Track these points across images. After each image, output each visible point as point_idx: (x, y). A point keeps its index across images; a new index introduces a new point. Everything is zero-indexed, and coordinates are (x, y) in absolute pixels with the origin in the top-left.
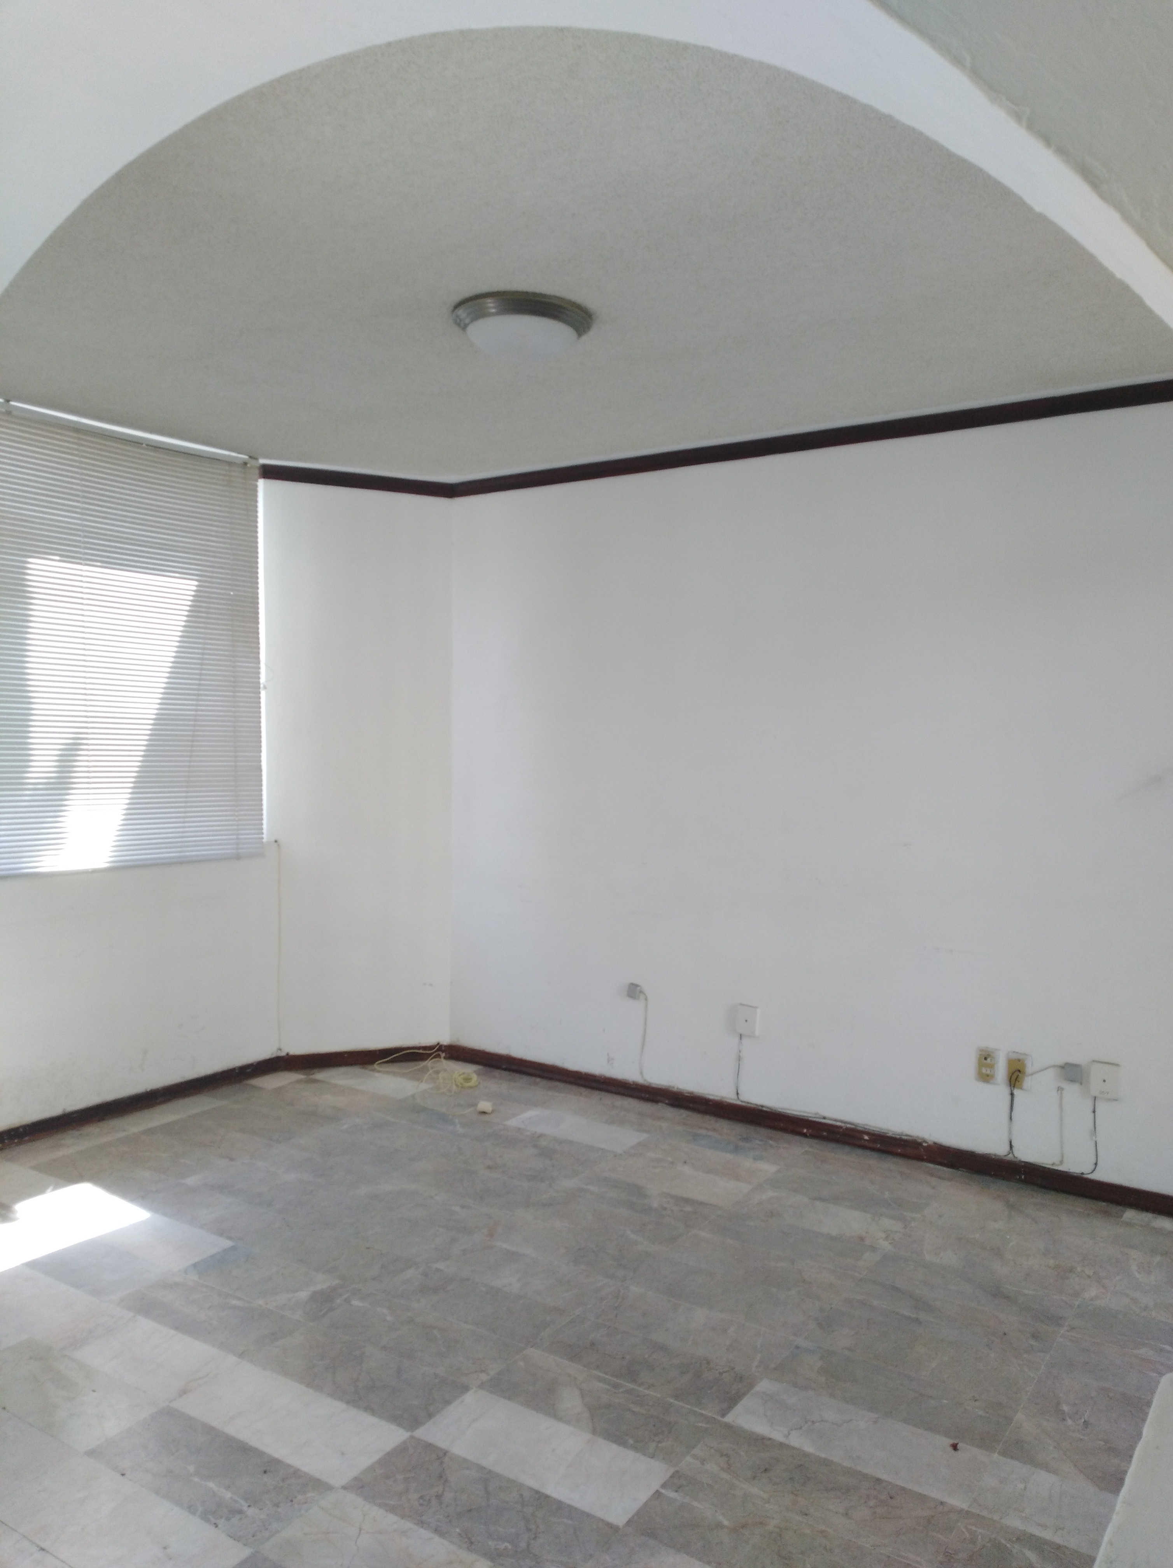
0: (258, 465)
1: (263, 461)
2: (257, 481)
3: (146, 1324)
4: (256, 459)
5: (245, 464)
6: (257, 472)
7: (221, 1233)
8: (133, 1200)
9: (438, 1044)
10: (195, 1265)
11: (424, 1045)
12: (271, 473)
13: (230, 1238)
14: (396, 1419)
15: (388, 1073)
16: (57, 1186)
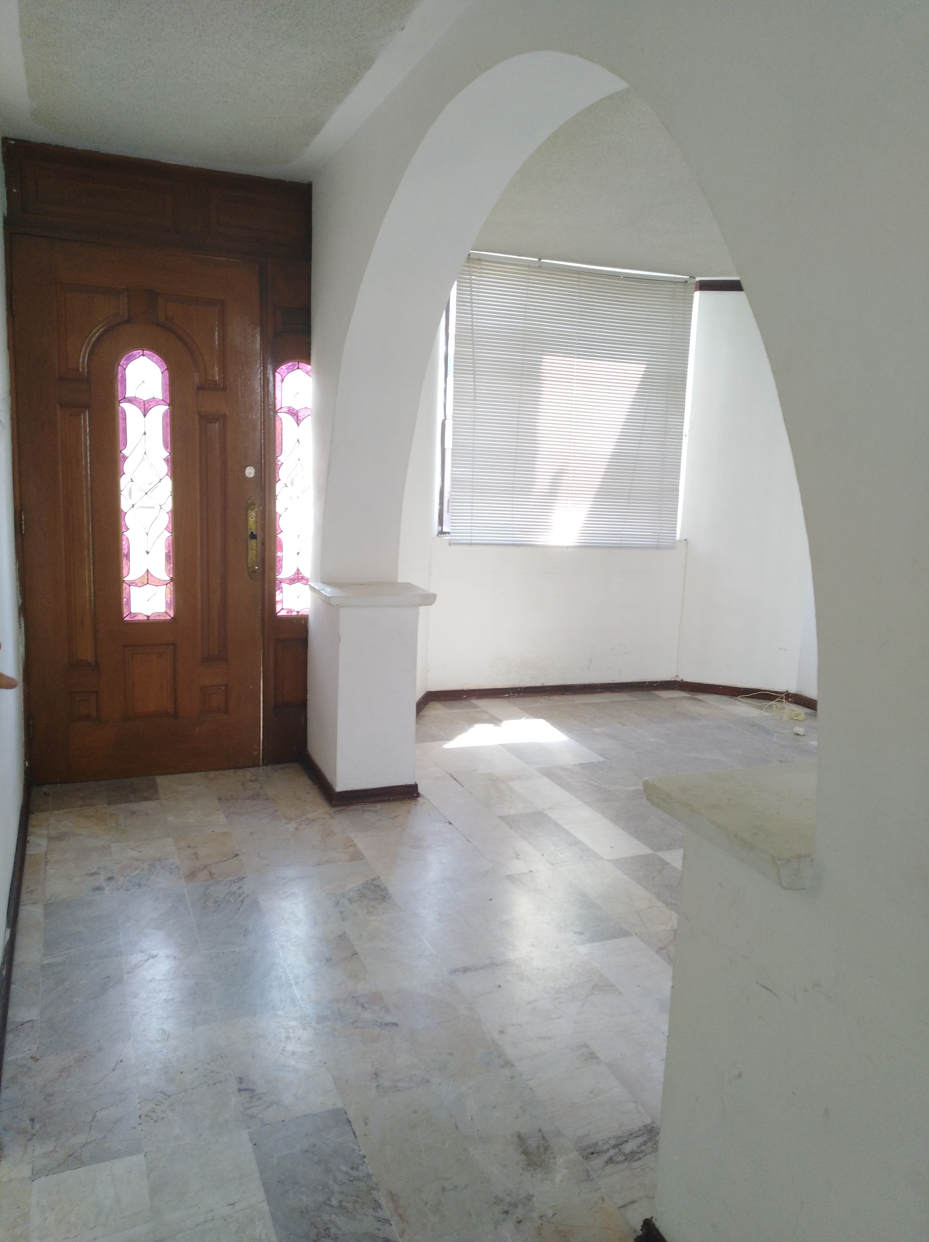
0: (695, 282)
1: (698, 279)
2: (693, 293)
3: (546, 780)
4: (694, 278)
5: (686, 282)
6: (694, 286)
7: (601, 755)
8: (562, 732)
9: (787, 691)
10: (581, 764)
11: (776, 691)
12: (705, 286)
13: (604, 758)
14: (650, 846)
15: (746, 703)
16: (527, 718)
